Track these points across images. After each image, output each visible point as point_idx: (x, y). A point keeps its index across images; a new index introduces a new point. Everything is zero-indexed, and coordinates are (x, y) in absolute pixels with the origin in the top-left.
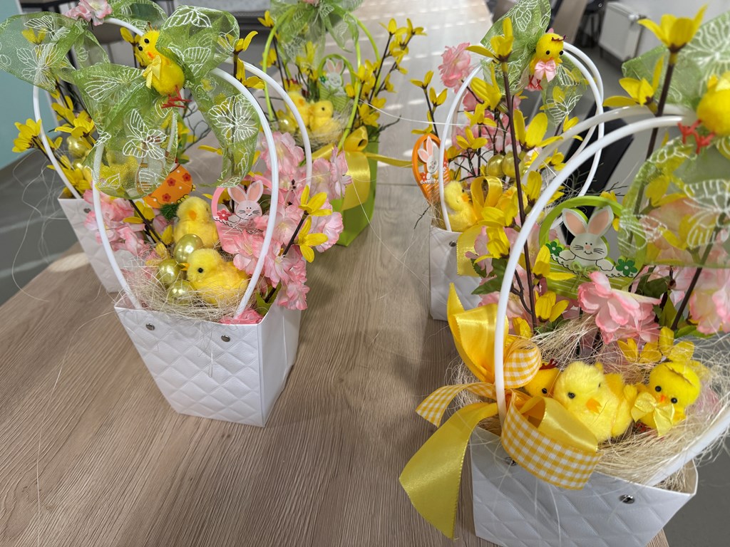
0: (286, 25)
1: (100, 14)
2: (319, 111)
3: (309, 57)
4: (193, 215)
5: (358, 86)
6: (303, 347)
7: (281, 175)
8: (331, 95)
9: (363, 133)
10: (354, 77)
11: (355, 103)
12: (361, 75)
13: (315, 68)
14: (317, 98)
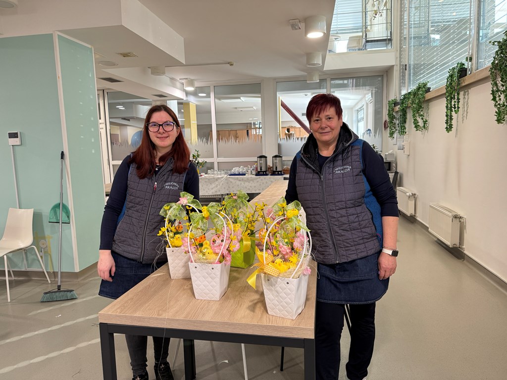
0: (229, 204)
1: (185, 203)
2: (237, 226)
3: (235, 213)
4: (207, 243)
5: (247, 219)
6: (229, 289)
7: (226, 237)
8: (240, 222)
9: (249, 232)
10: (247, 217)
11: (247, 224)
12: (248, 216)
13: (236, 215)
14: (236, 223)
